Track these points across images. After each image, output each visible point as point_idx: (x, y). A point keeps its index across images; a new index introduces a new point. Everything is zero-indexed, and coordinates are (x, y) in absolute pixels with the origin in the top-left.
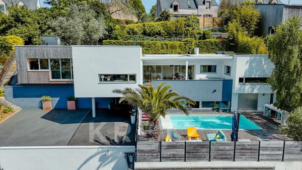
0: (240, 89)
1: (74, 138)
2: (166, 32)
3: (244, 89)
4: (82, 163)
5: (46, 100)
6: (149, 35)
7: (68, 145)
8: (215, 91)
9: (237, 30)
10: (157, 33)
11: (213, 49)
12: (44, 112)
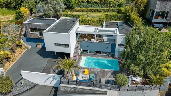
0: (118, 49)
1: (46, 66)
2: (99, 1)
3: (120, 49)
4: (47, 79)
5: (38, 44)
6: (90, 3)
7: (42, 72)
8: (108, 48)
9: (132, 10)
10: (95, 2)
11: (118, 19)
12: (38, 50)
